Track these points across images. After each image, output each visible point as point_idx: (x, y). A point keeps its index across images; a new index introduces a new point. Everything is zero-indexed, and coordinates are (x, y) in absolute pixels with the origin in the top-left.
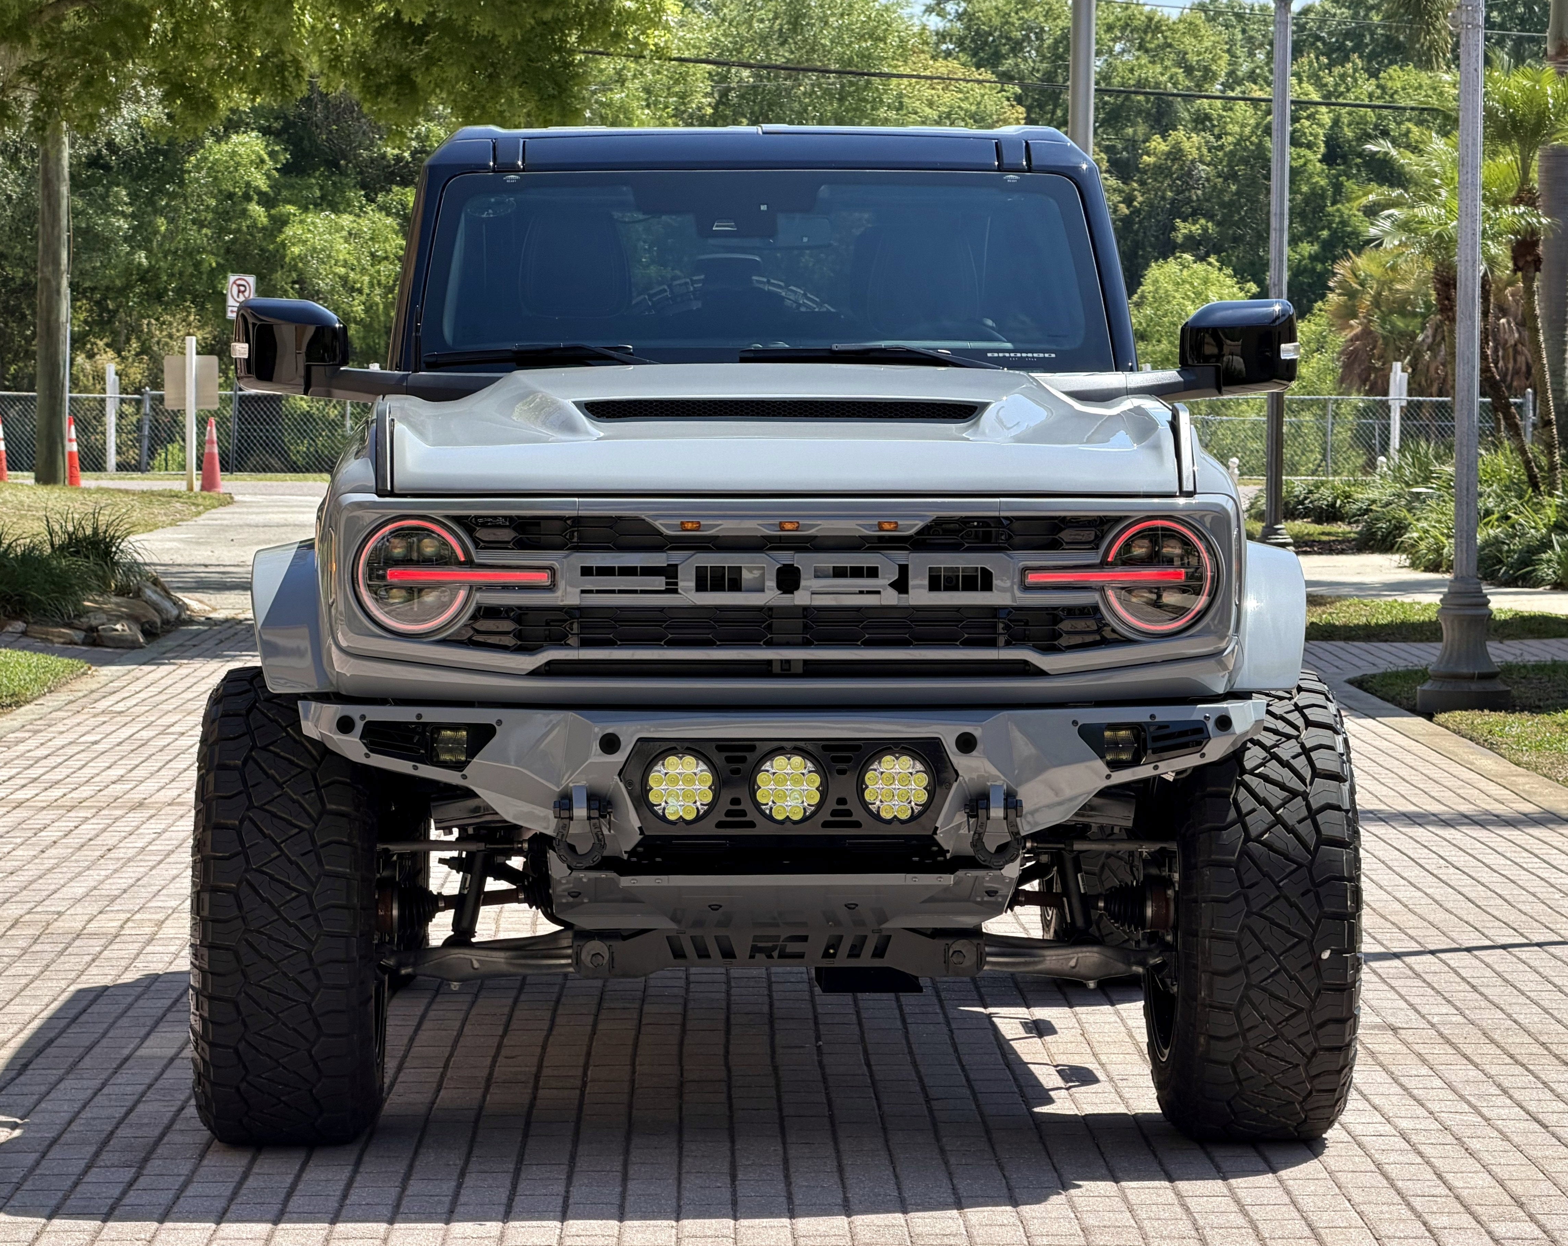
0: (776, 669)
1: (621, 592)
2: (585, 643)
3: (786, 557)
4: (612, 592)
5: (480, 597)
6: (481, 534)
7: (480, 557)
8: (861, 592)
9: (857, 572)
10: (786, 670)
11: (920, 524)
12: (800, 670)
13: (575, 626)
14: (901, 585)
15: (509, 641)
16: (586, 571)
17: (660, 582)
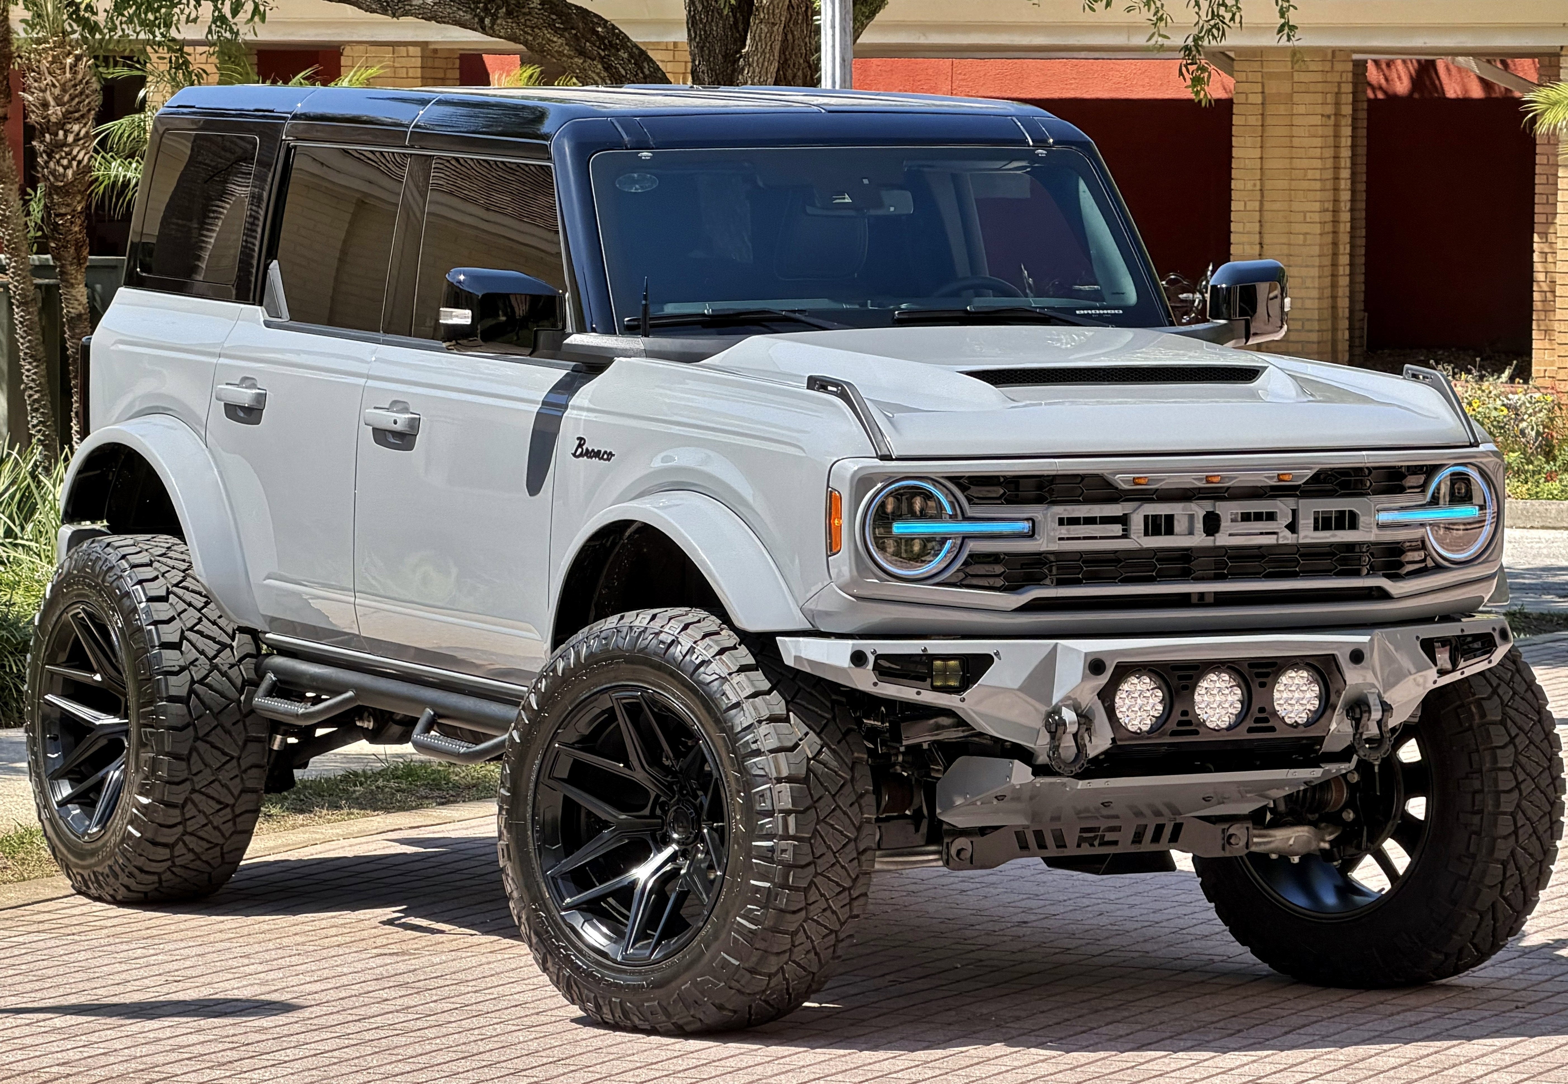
0: (1194, 600)
1: (1085, 538)
2: (1061, 583)
3: (1207, 506)
4: (1079, 538)
5: (973, 546)
6: (974, 491)
7: (970, 511)
8: (1262, 534)
9: (1258, 517)
10: (1202, 601)
11: (1310, 473)
12: (1212, 600)
13: (1054, 569)
14: (1292, 527)
15: (999, 582)
16: (1061, 522)
17: (1117, 529)
